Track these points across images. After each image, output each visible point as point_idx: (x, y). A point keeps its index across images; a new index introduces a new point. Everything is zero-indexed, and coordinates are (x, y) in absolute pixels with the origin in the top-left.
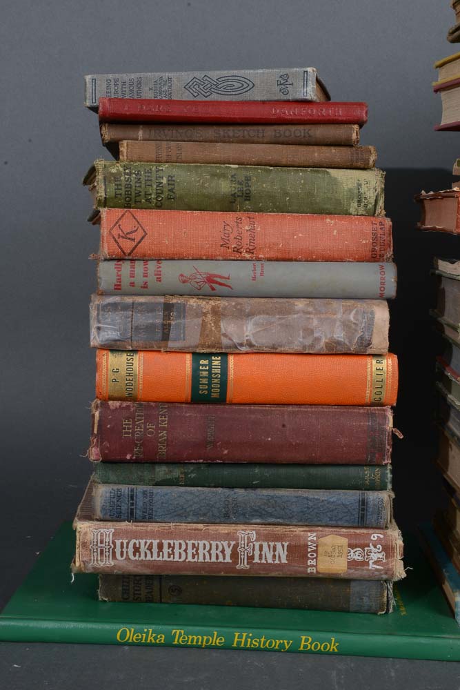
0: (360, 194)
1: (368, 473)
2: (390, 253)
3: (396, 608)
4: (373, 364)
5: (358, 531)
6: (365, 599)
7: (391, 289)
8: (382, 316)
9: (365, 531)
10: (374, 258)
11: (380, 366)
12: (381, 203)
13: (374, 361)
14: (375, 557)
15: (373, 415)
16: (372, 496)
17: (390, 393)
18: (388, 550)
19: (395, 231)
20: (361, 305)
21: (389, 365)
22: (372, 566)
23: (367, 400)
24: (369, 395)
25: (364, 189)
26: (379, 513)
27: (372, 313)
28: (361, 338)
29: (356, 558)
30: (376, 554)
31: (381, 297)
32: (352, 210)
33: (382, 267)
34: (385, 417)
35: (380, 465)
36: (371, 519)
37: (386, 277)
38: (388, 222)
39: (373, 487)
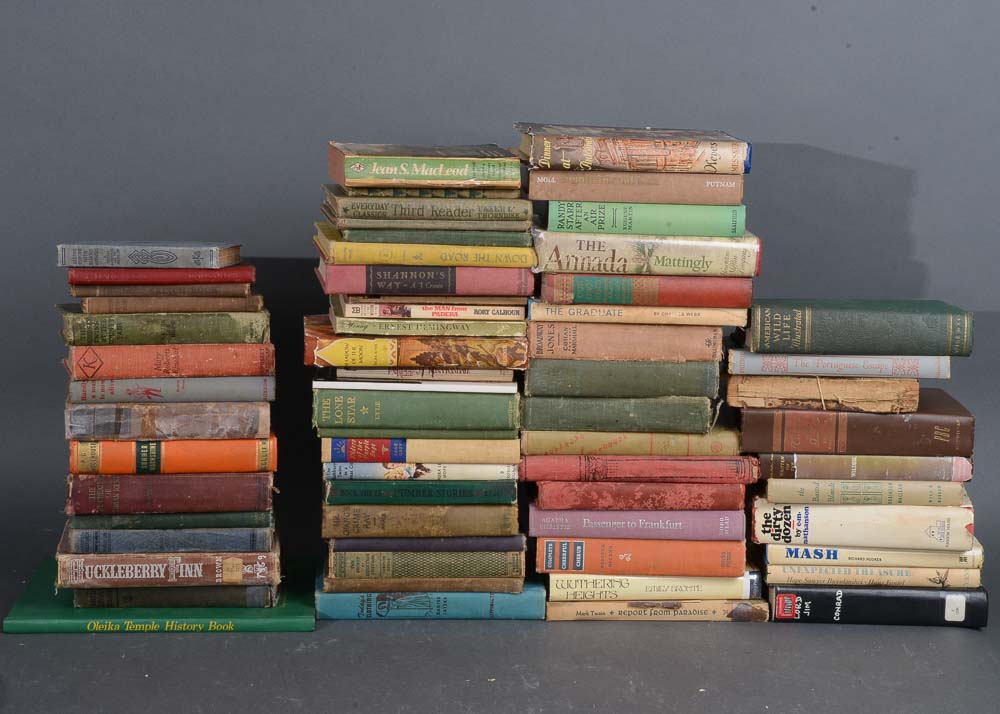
0: (252, 329)
1: (256, 517)
2: (272, 369)
3: (280, 603)
4: (259, 445)
5: (250, 554)
6: (256, 598)
7: (272, 395)
8: (265, 412)
9: (254, 554)
10: (262, 373)
11: (264, 446)
12: (268, 335)
13: (260, 443)
14: (260, 570)
15: (260, 478)
16: (259, 531)
17: (272, 463)
18: (269, 565)
19: (277, 353)
20: (251, 407)
21: (272, 444)
22: (259, 576)
23: (257, 468)
24: (257, 465)
25: (254, 326)
26: (264, 542)
27: (258, 412)
28: (251, 428)
29: (248, 571)
30: (261, 569)
31: (265, 400)
32: (247, 340)
33: (265, 381)
34: (268, 479)
35: (264, 511)
36: (259, 546)
37: (268, 387)
38: (272, 348)
39: (260, 525)
